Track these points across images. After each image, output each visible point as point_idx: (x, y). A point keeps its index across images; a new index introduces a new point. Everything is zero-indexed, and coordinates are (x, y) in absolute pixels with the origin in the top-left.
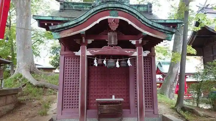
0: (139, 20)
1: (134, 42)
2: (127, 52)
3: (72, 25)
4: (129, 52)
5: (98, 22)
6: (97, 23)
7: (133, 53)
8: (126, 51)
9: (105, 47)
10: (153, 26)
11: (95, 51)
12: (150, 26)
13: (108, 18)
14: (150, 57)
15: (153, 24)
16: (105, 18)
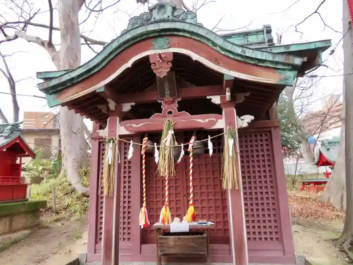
0: (215, 48)
1: (216, 100)
2: (202, 121)
3: (79, 76)
4: (207, 120)
5: (129, 64)
6: (127, 67)
7: (214, 123)
8: (199, 120)
9: (156, 116)
10: (247, 57)
11: (134, 125)
12: (239, 58)
13: (149, 54)
14: (269, 130)
15: (244, 52)
16: (143, 56)
